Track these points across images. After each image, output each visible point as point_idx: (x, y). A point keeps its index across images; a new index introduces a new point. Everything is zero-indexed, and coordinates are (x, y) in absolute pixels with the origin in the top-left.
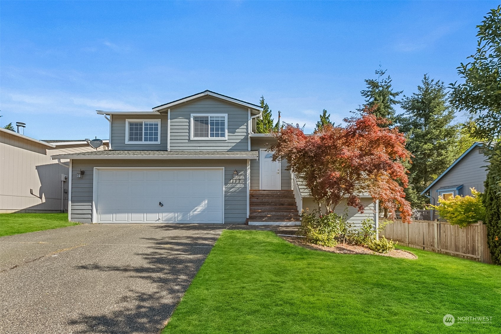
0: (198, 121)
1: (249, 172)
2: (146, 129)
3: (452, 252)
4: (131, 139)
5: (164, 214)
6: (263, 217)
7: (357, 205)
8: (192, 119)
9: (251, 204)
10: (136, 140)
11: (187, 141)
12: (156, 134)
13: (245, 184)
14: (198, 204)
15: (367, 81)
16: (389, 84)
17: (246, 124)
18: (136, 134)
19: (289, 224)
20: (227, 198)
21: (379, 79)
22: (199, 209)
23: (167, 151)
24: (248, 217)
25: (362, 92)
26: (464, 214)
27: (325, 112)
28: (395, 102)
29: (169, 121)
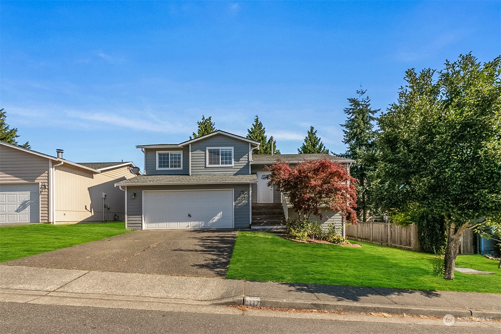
0: (211, 152)
1: (251, 192)
2: (171, 158)
3: (398, 245)
4: (160, 166)
5: (192, 223)
6: (261, 223)
7: (319, 215)
8: (207, 151)
9: (253, 214)
10: (164, 166)
11: (204, 168)
12: (179, 162)
13: (249, 200)
14: (216, 215)
15: (350, 100)
16: (368, 104)
17: (247, 154)
18: (164, 162)
19: (279, 227)
20: (236, 210)
21: (360, 98)
22: (216, 218)
23: (188, 175)
24: (251, 223)
25: (345, 109)
26: (404, 217)
27: (312, 128)
28: (373, 119)
29: (190, 153)
